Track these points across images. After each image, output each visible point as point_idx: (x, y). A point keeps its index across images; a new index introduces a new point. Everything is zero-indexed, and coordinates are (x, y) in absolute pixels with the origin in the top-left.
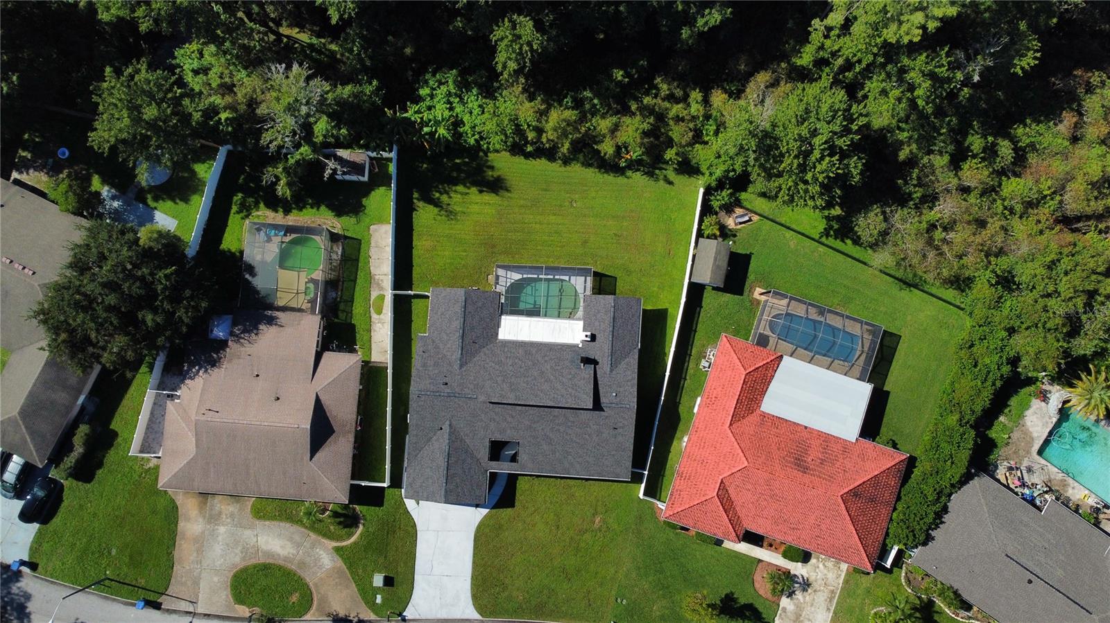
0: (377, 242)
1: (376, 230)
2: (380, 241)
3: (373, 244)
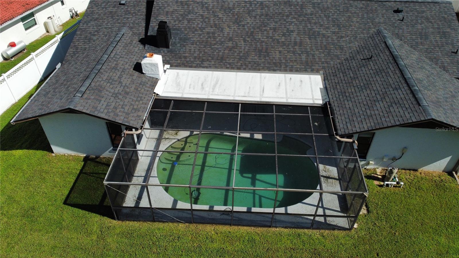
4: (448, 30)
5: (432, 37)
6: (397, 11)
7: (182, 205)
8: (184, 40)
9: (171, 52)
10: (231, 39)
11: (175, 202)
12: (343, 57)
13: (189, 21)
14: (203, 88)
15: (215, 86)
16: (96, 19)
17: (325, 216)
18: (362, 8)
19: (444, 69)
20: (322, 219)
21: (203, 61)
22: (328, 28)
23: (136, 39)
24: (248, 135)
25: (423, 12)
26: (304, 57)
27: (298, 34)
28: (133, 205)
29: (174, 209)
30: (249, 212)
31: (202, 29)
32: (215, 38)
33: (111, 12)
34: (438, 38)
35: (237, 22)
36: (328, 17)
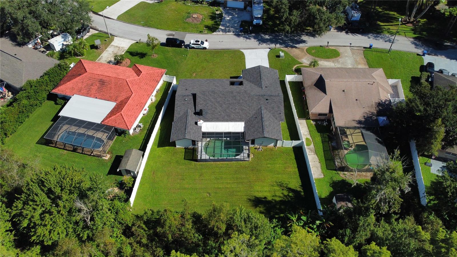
0: (318, 169)
1: (320, 175)
2: (316, 170)
3: (320, 168)
4: (280, 106)
5: (275, 109)
6: (267, 100)
7: (211, 158)
8: (207, 113)
9: (203, 117)
10: (220, 112)
11: (210, 157)
12: (250, 117)
13: (207, 107)
14: (213, 128)
15: (217, 127)
16: (179, 106)
17: (244, 158)
18: (257, 99)
19: (276, 119)
20: (243, 159)
21: (212, 119)
22: (246, 107)
23: (193, 113)
24: (226, 139)
25: (274, 99)
26: (240, 116)
27: (238, 110)
28: (200, 159)
29: (209, 159)
30: (227, 158)
31: (211, 109)
32: (215, 112)
33: (183, 103)
34: (277, 109)
35: (221, 106)
36: (246, 104)
